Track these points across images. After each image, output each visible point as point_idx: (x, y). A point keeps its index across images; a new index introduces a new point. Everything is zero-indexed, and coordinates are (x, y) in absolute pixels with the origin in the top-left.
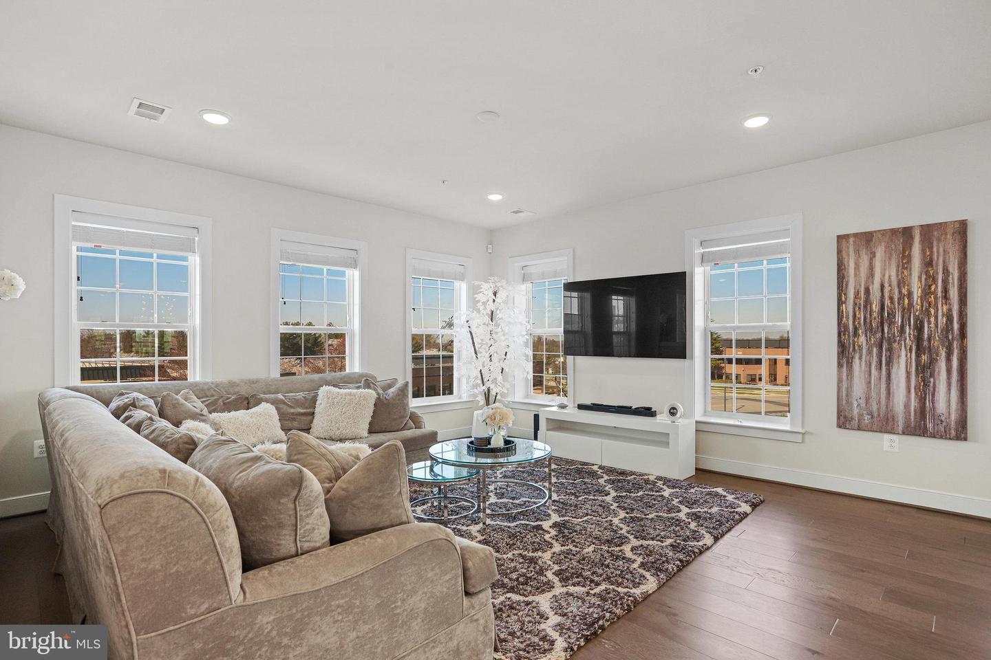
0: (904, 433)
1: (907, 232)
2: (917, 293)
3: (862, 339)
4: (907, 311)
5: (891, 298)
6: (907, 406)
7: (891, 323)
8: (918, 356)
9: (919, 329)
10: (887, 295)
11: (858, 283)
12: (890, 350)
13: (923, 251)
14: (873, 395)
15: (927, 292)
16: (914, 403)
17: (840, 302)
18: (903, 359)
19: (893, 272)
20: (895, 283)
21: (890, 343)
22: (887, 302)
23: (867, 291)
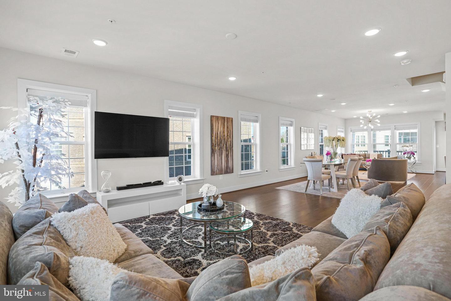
0: (224, 174)
1: (224, 118)
2: (226, 135)
3: (217, 147)
4: (224, 139)
5: (222, 136)
6: (225, 166)
7: (222, 143)
8: (226, 152)
9: (226, 145)
10: (221, 135)
11: (216, 130)
12: (221, 151)
13: (227, 124)
14: (219, 164)
15: (227, 135)
16: (226, 165)
17: (212, 136)
18: (224, 153)
19: (222, 129)
20: (222, 132)
21: (222, 149)
22: (221, 137)
23: (217, 133)
